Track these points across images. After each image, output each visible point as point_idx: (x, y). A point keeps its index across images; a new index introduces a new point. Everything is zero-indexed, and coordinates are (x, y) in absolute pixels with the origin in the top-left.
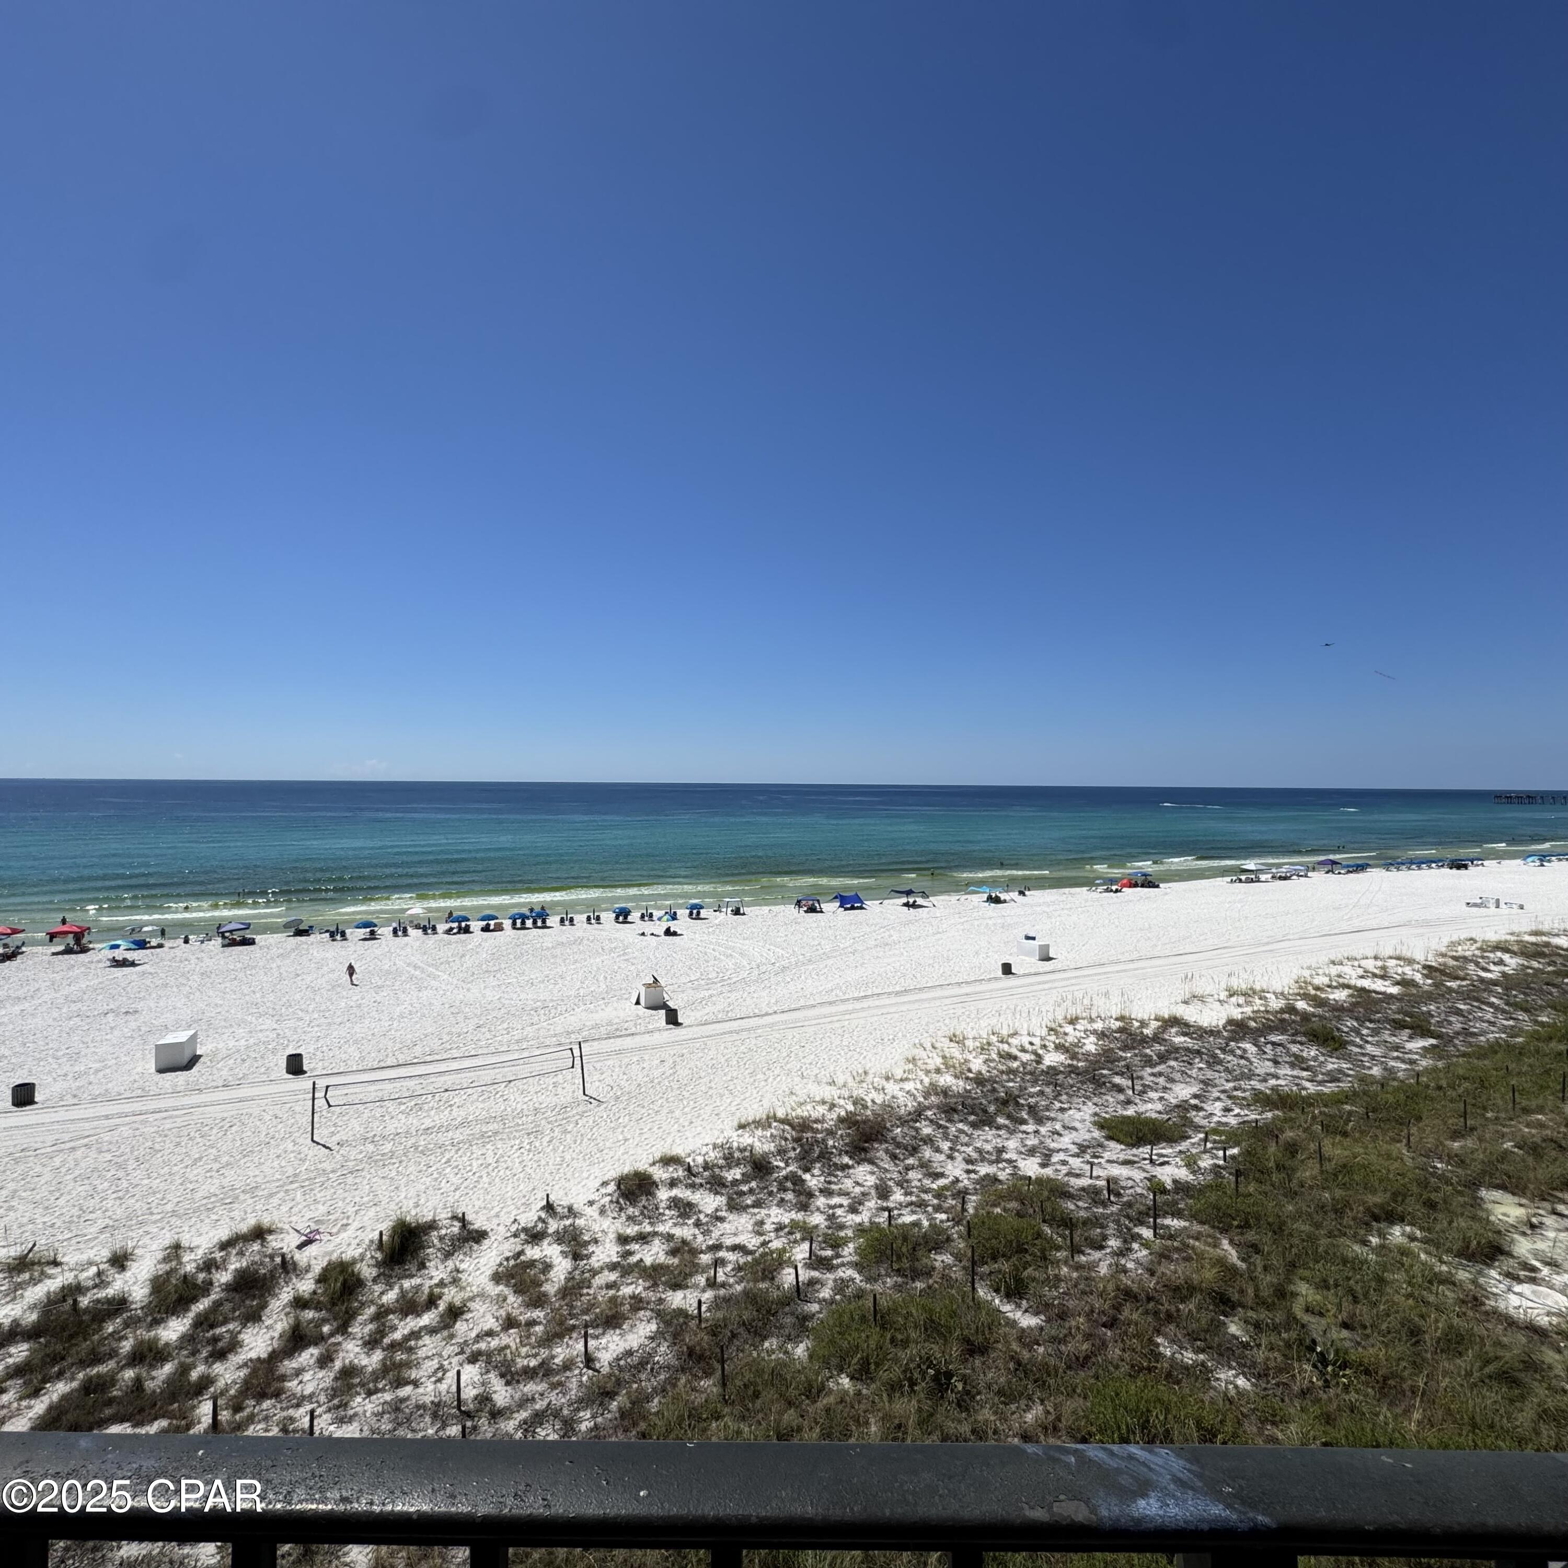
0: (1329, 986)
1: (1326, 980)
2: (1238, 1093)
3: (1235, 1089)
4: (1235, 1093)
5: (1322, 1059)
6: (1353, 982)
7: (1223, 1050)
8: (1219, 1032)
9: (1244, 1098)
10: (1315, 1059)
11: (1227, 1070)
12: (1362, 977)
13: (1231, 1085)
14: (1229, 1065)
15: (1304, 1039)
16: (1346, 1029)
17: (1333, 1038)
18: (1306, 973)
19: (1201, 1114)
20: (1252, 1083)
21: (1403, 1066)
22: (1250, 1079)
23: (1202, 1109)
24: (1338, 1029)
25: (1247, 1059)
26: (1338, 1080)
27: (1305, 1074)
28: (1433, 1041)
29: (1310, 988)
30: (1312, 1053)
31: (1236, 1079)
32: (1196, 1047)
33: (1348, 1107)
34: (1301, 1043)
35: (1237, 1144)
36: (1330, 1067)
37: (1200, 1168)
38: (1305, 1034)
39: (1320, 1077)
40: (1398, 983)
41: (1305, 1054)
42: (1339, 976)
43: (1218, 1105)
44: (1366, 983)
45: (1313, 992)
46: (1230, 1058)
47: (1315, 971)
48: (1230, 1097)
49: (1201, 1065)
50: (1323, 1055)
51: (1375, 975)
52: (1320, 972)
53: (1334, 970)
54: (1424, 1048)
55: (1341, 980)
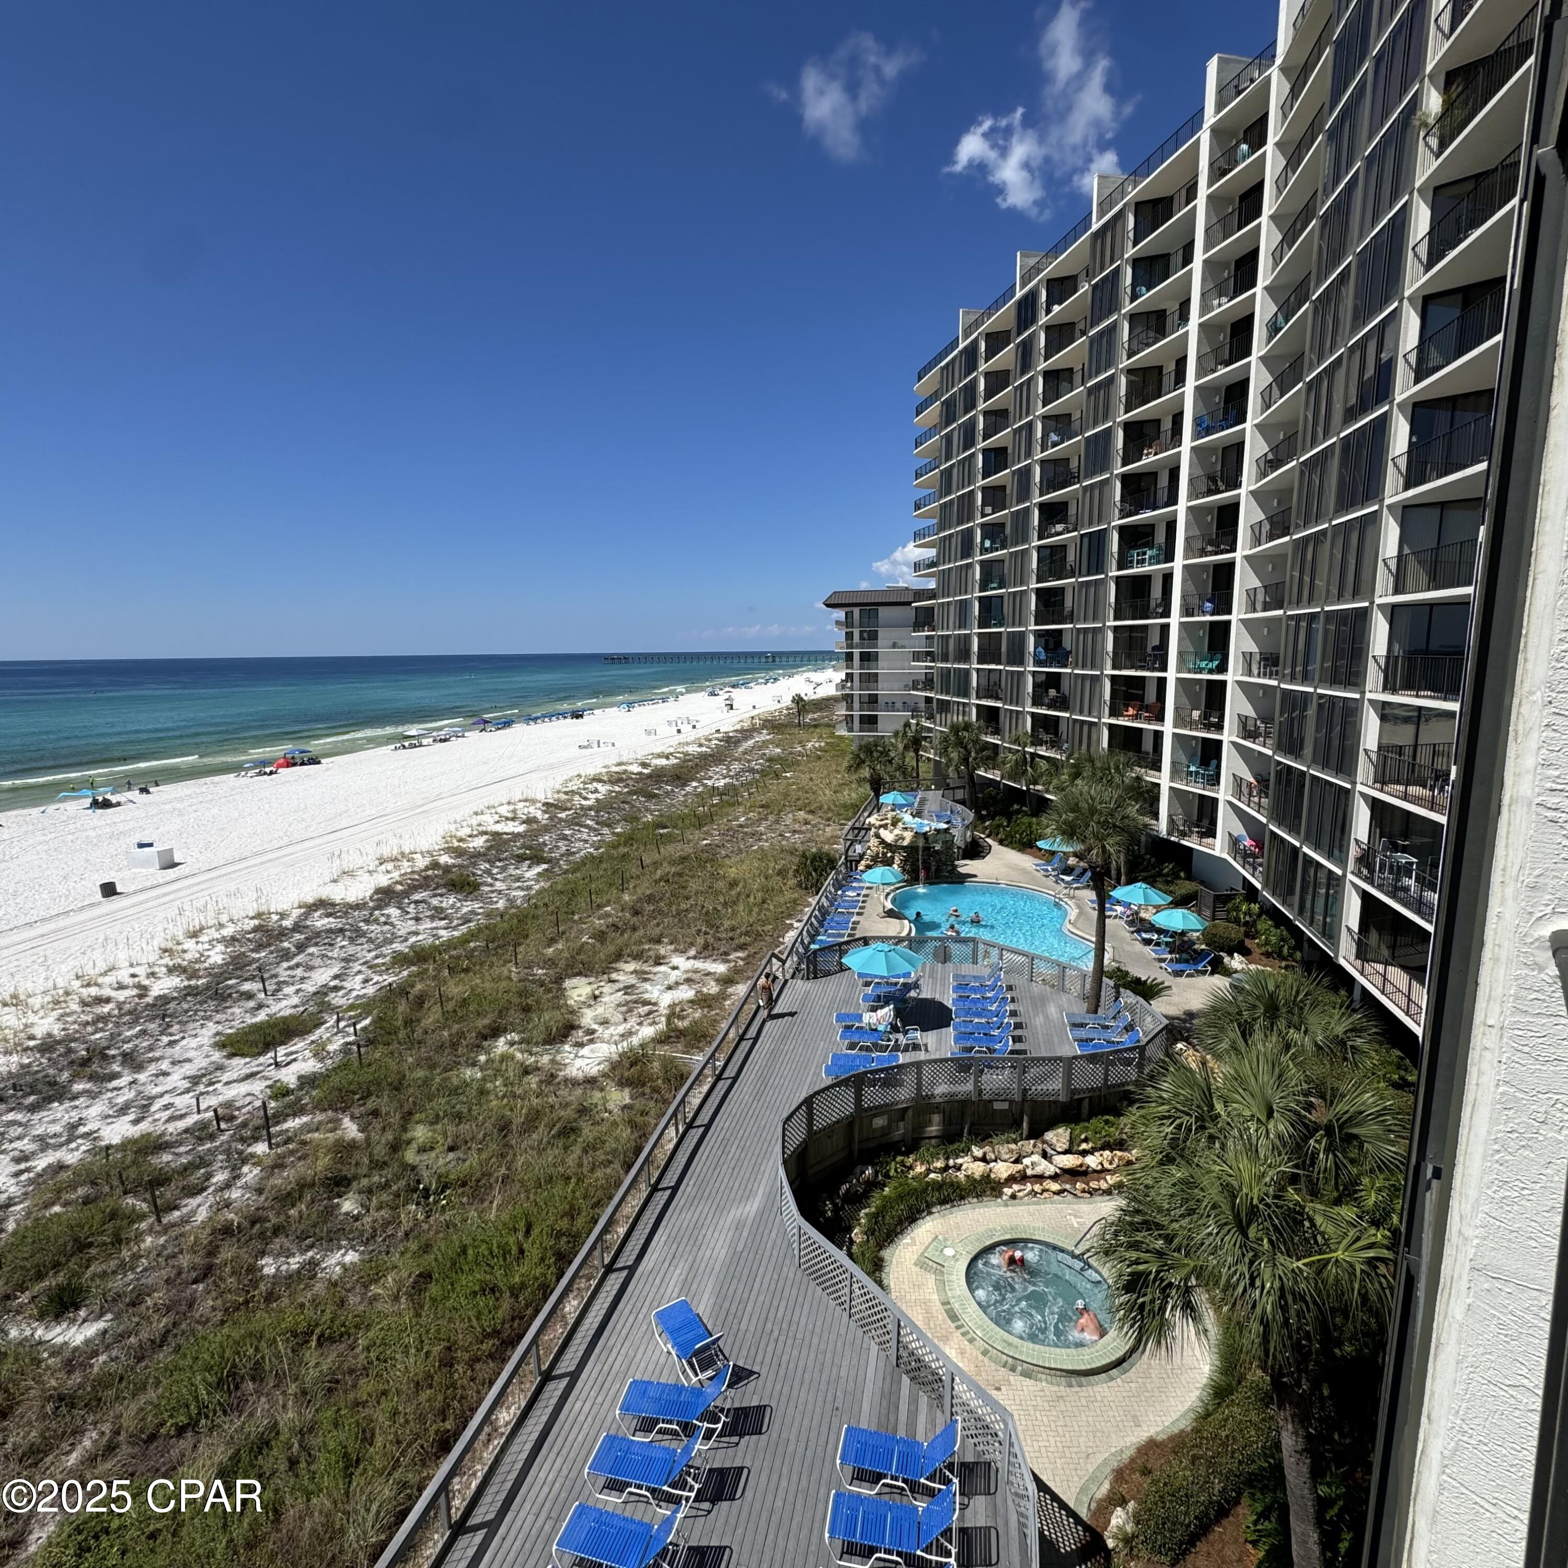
0: (470, 836)
1: (467, 831)
2: (380, 961)
3: (377, 957)
4: (376, 961)
5: (459, 905)
6: (489, 829)
7: (367, 921)
8: (365, 904)
9: (383, 964)
10: (452, 906)
11: (370, 941)
12: (498, 822)
13: (373, 954)
14: (373, 935)
15: (444, 890)
16: (479, 873)
17: (468, 884)
18: (452, 828)
19: (340, 993)
20: (394, 946)
21: (522, 893)
22: (391, 943)
23: (342, 988)
24: (474, 874)
25: (392, 924)
26: (470, 921)
27: (443, 923)
28: (545, 866)
29: (455, 841)
30: (451, 902)
31: (379, 947)
32: (340, 926)
33: (472, 945)
34: (441, 895)
35: (369, 1014)
36: (465, 910)
37: (328, 1053)
38: (444, 886)
39: (455, 923)
40: (524, 822)
41: (444, 905)
42: (480, 825)
43: (360, 978)
44: (499, 828)
45: (456, 844)
46: (372, 928)
47: (460, 824)
48: (370, 967)
49: (344, 943)
50: (460, 900)
51: (507, 819)
52: (465, 824)
53: (474, 821)
54: (539, 874)
55: (480, 829)
